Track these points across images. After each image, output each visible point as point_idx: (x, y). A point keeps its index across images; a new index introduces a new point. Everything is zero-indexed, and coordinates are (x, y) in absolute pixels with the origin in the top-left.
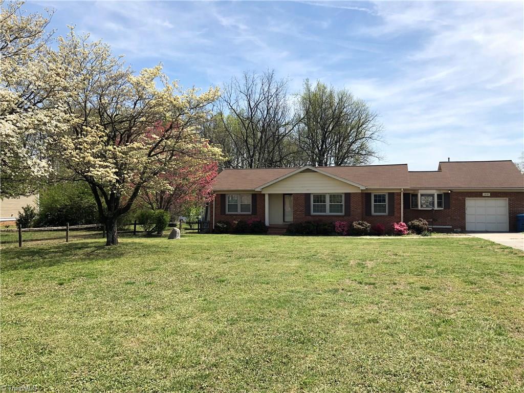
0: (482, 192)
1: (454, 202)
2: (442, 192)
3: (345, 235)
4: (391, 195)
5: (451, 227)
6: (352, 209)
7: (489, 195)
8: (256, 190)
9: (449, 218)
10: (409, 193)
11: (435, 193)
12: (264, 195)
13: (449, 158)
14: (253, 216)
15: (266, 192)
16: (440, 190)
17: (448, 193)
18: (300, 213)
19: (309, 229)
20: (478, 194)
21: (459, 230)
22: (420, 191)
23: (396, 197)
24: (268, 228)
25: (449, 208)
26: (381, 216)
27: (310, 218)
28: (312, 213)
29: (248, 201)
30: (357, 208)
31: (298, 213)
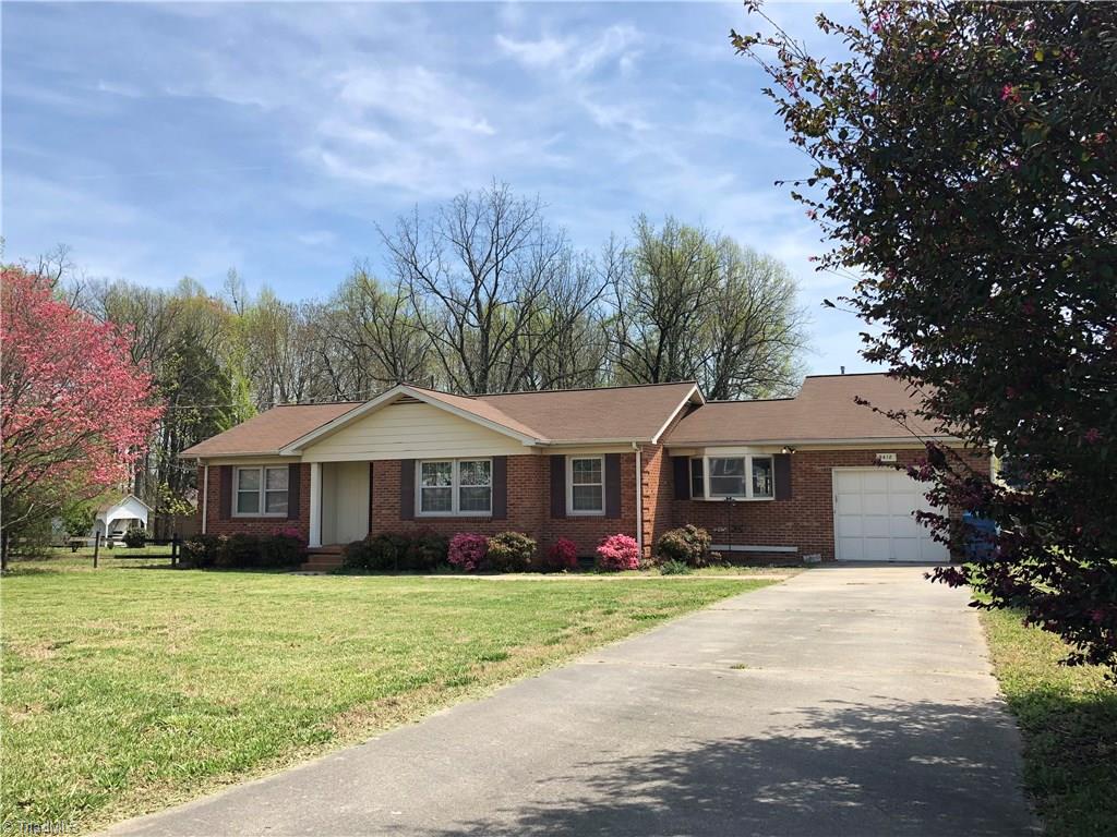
0: (875, 452)
1: (800, 480)
2: (768, 453)
3: (471, 572)
4: (613, 461)
5: (795, 549)
6: (511, 499)
7: (894, 458)
8: (282, 454)
9: (790, 524)
10: (687, 457)
11: (748, 455)
12: (308, 465)
13: (842, 368)
14: (291, 522)
15: (314, 457)
16: (762, 446)
17: (782, 455)
18: (389, 512)
19: (382, 555)
20: (865, 458)
21: (817, 557)
22: (707, 451)
23: (624, 466)
24: (315, 552)
25: (789, 497)
26: (587, 518)
27: (413, 527)
28: (419, 513)
29: (281, 483)
30: (525, 497)
31: (383, 512)
